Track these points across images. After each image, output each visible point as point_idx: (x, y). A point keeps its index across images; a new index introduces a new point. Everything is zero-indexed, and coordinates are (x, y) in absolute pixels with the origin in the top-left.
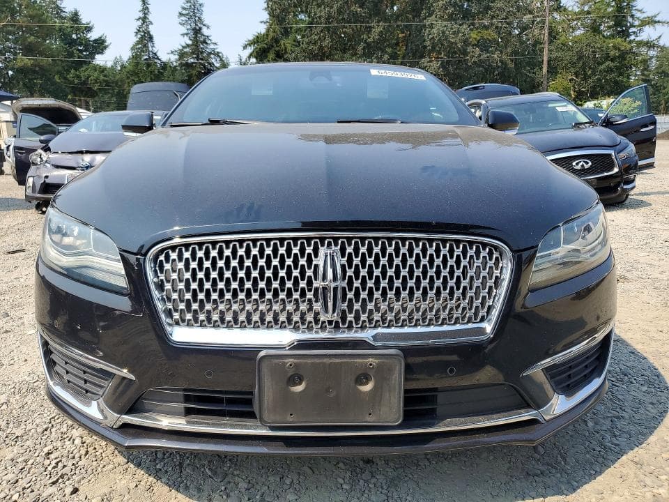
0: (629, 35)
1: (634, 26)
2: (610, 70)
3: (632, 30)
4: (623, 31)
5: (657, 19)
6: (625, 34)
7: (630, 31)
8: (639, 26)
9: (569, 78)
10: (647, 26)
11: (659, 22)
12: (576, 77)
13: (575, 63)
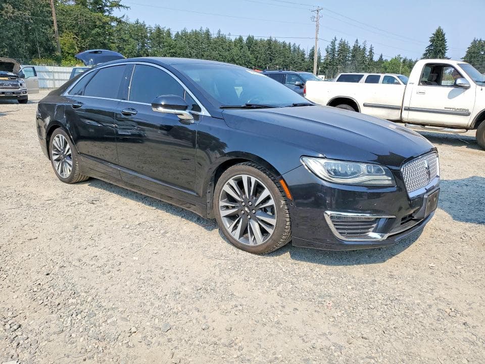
0: (104, 12)
1: (107, 6)
2: (99, 34)
3: (106, 8)
4: (100, 8)
5: (120, 4)
6: (102, 10)
7: (105, 9)
8: (110, 6)
9: (72, 36)
10: (115, 7)
11: (121, 6)
12: (77, 36)
13: (74, 26)
